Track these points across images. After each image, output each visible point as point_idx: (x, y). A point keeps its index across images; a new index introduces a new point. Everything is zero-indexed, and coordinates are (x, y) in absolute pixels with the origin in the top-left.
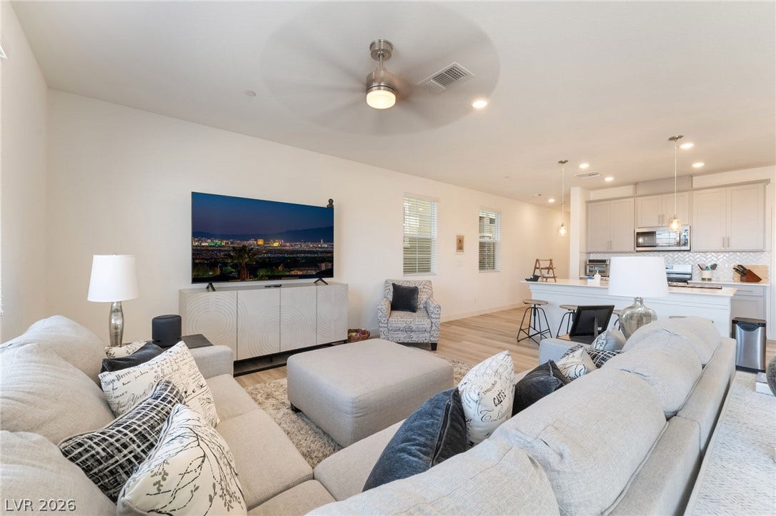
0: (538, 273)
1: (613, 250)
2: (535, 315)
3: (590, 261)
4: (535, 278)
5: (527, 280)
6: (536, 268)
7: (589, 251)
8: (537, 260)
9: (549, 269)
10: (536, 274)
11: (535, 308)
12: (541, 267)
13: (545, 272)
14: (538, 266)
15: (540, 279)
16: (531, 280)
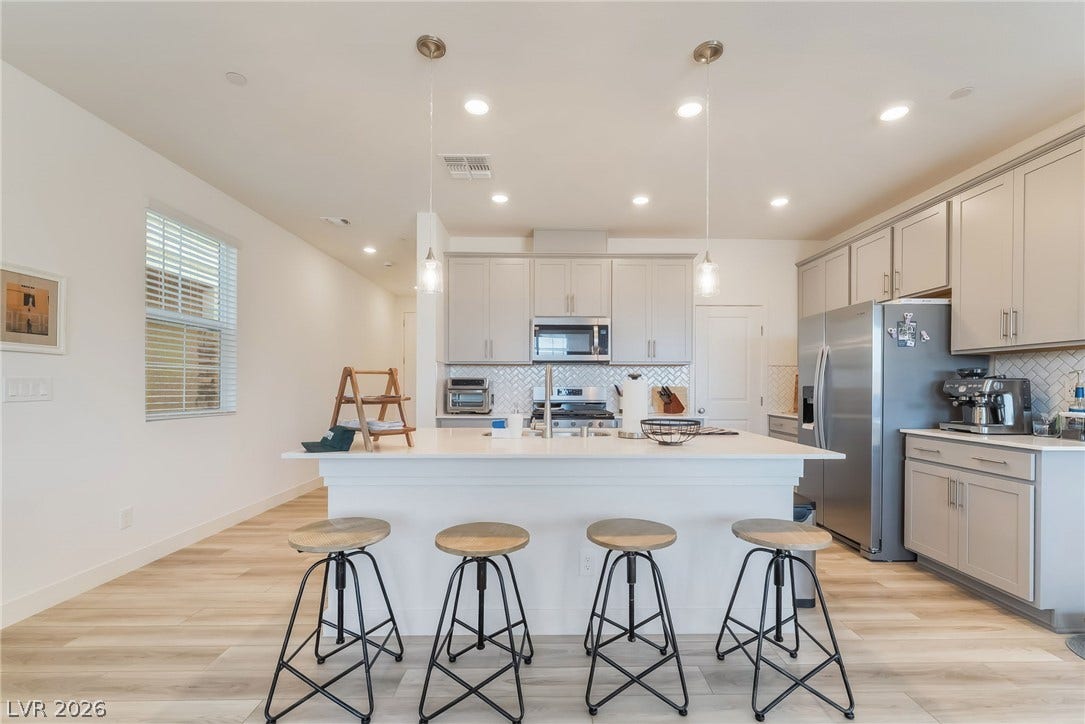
0: (349, 417)
1: (497, 359)
2: (341, 584)
3: (456, 382)
4: (341, 439)
5: (310, 447)
6: (342, 400)
7: (453, 360)
8: (348, 373)
9: (383, 402)
10: (342, 422)
11: (342, 559)
12: (361, 395)
13: (372, 413)
14: (349, 393)
15: (358, 438)
16: (324, 446)
